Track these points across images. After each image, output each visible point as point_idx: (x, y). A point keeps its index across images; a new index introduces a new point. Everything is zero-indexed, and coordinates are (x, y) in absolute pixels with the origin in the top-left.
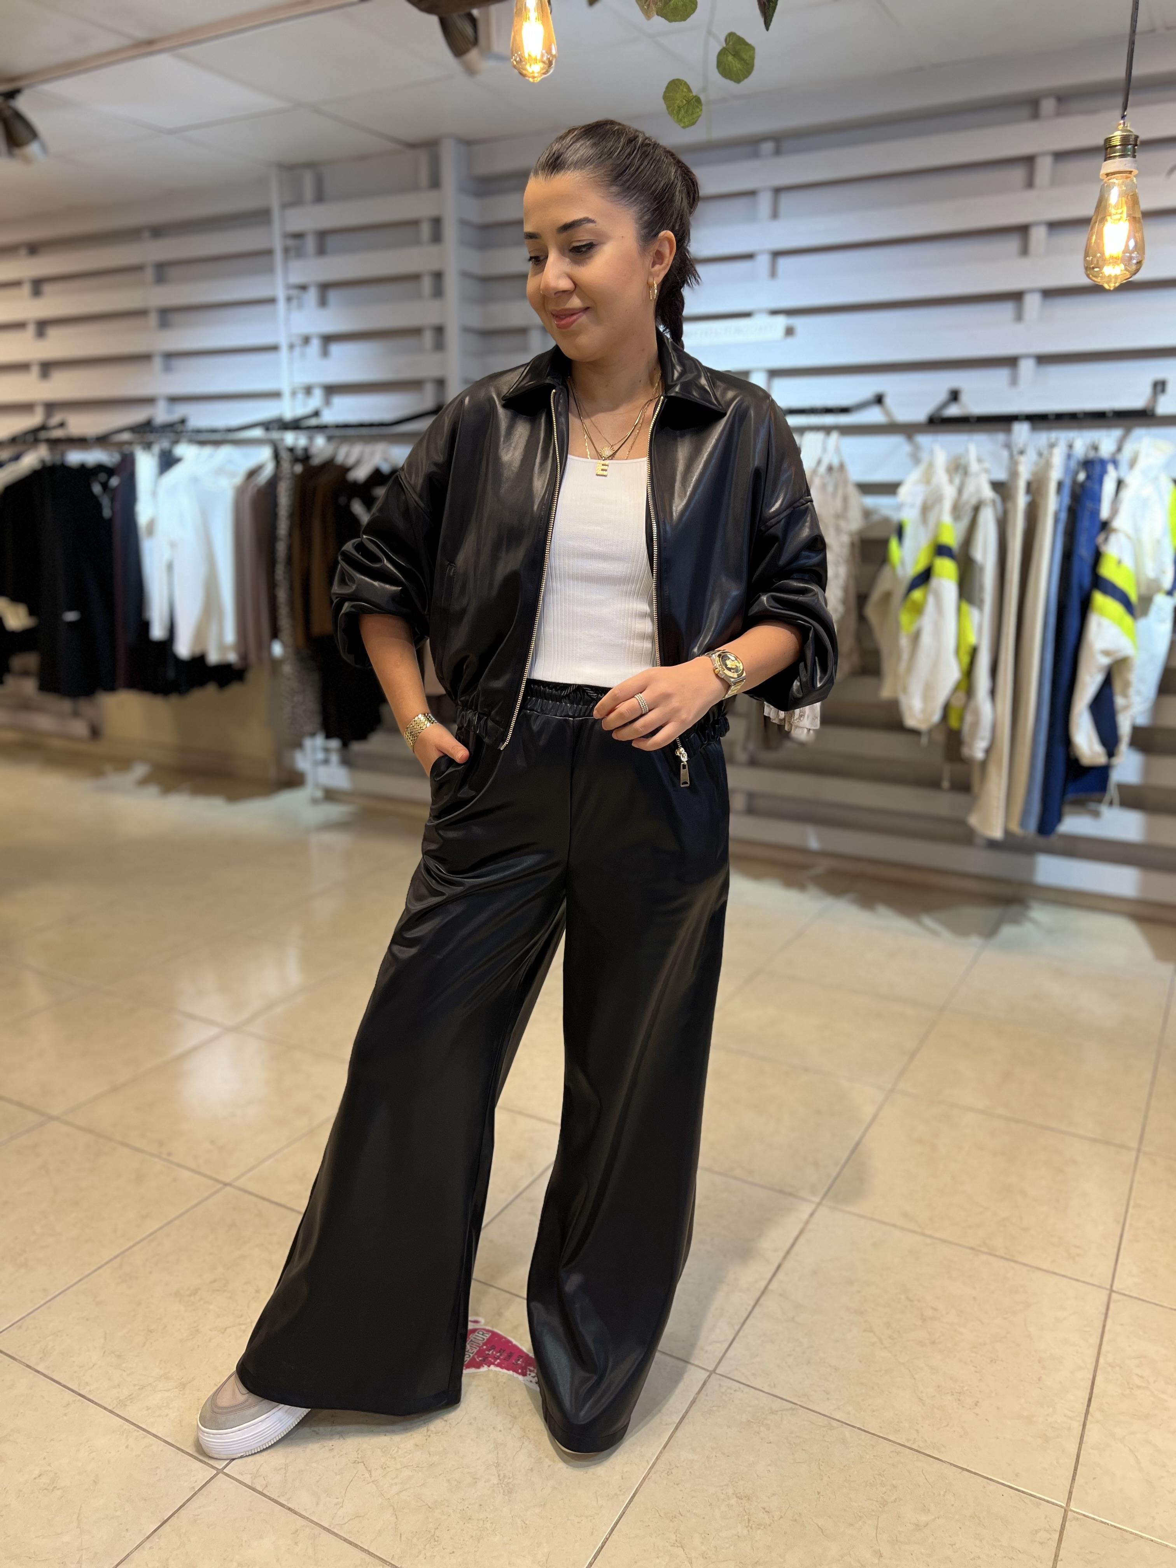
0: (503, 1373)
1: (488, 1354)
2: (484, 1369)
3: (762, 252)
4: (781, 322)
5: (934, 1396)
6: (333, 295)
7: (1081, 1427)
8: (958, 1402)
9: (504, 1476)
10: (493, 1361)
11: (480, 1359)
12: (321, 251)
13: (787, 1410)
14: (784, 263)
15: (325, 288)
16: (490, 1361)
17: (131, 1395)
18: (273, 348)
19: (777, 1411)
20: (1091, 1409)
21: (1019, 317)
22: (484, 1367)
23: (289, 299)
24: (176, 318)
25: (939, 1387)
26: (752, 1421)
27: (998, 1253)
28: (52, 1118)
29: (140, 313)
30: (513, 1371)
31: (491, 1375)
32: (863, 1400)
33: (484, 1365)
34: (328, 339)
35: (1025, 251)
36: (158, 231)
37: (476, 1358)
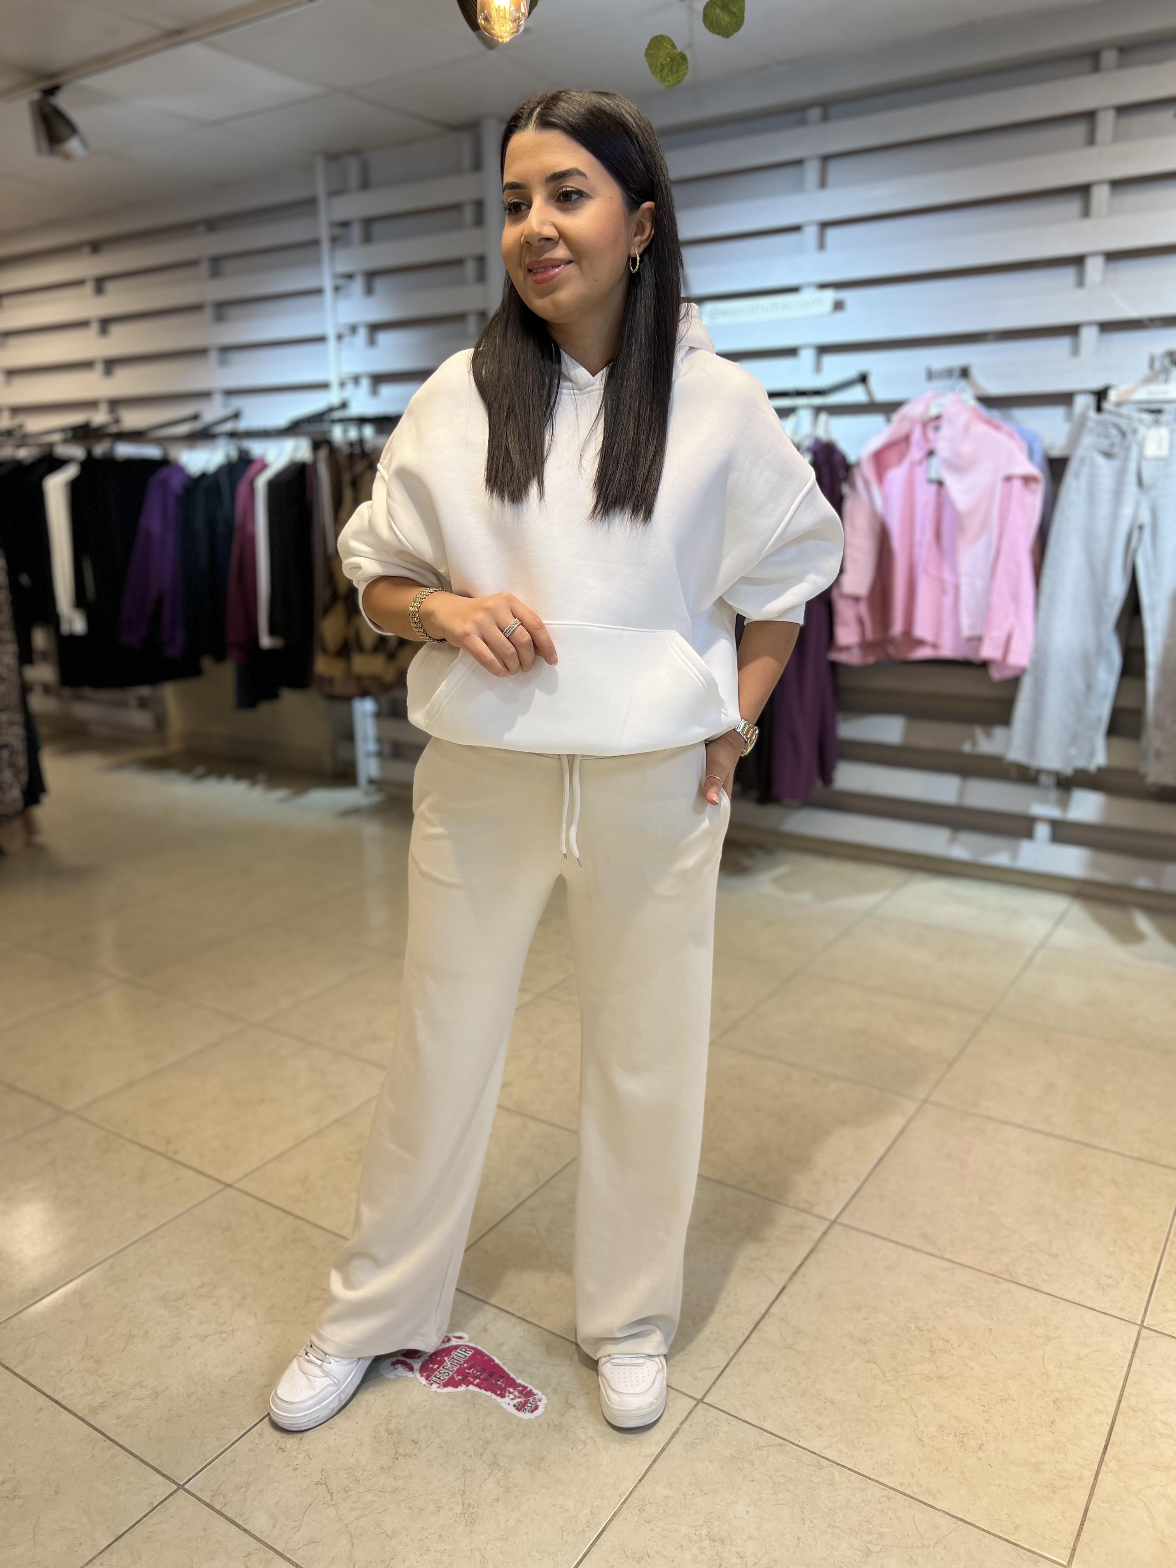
0: (482, 1394)
1: (468, 1373)
2: (462, 1388)
3: (809, 223)
4: (830, 296)
5: (935, 1437)
6: (380, 284)
7: (1093, 1477)
8: (960, 1444)
9: (469, 1505)
10: (472, 1380)
11: (460, 1377)
12: (367, 239)
13: (775, 1446)
14: (832, 234)
15: (371, 276)
16: (470, 1380)
17: (104, 1402)
18: (321, 339)
19: (764, 1447)
20: (1106, 1458)
21: (1080, 282)
22: (462, 1386)
23: (337, 289)
24: (232, 312)
25: (941, 1427)
26: (737, 1456)
27: (1020, 1282)
28: (67, 1113)
29: (196, 308)
30: (492, 1392)
31: (469, 1395)
32: (858, 1438)
33: (462, 1384)
34: (375, 328)
35: (1086, 212)
36: (212, 224)
37: (455, 1377)
